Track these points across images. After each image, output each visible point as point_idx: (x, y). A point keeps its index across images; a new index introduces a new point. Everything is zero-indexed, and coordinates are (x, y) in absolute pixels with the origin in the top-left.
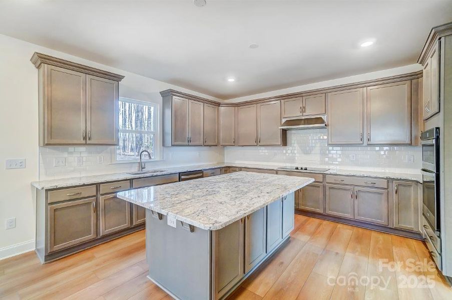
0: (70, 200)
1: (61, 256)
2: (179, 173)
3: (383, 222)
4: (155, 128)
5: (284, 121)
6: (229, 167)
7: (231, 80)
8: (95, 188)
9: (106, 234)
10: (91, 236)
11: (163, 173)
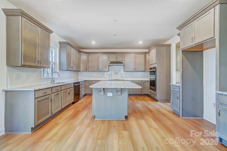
0: (43, 96)
1: (40, 126)
2: (74, 83)
3: (140, 93)
4: (55, 60)
5: (109, 62)
6: (86, 81)
7: (93, 43)
8: (51, 90)
9: (55, 113)
10: (50, 115)
11: (65, 84)
